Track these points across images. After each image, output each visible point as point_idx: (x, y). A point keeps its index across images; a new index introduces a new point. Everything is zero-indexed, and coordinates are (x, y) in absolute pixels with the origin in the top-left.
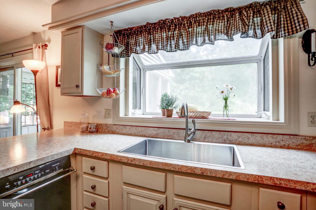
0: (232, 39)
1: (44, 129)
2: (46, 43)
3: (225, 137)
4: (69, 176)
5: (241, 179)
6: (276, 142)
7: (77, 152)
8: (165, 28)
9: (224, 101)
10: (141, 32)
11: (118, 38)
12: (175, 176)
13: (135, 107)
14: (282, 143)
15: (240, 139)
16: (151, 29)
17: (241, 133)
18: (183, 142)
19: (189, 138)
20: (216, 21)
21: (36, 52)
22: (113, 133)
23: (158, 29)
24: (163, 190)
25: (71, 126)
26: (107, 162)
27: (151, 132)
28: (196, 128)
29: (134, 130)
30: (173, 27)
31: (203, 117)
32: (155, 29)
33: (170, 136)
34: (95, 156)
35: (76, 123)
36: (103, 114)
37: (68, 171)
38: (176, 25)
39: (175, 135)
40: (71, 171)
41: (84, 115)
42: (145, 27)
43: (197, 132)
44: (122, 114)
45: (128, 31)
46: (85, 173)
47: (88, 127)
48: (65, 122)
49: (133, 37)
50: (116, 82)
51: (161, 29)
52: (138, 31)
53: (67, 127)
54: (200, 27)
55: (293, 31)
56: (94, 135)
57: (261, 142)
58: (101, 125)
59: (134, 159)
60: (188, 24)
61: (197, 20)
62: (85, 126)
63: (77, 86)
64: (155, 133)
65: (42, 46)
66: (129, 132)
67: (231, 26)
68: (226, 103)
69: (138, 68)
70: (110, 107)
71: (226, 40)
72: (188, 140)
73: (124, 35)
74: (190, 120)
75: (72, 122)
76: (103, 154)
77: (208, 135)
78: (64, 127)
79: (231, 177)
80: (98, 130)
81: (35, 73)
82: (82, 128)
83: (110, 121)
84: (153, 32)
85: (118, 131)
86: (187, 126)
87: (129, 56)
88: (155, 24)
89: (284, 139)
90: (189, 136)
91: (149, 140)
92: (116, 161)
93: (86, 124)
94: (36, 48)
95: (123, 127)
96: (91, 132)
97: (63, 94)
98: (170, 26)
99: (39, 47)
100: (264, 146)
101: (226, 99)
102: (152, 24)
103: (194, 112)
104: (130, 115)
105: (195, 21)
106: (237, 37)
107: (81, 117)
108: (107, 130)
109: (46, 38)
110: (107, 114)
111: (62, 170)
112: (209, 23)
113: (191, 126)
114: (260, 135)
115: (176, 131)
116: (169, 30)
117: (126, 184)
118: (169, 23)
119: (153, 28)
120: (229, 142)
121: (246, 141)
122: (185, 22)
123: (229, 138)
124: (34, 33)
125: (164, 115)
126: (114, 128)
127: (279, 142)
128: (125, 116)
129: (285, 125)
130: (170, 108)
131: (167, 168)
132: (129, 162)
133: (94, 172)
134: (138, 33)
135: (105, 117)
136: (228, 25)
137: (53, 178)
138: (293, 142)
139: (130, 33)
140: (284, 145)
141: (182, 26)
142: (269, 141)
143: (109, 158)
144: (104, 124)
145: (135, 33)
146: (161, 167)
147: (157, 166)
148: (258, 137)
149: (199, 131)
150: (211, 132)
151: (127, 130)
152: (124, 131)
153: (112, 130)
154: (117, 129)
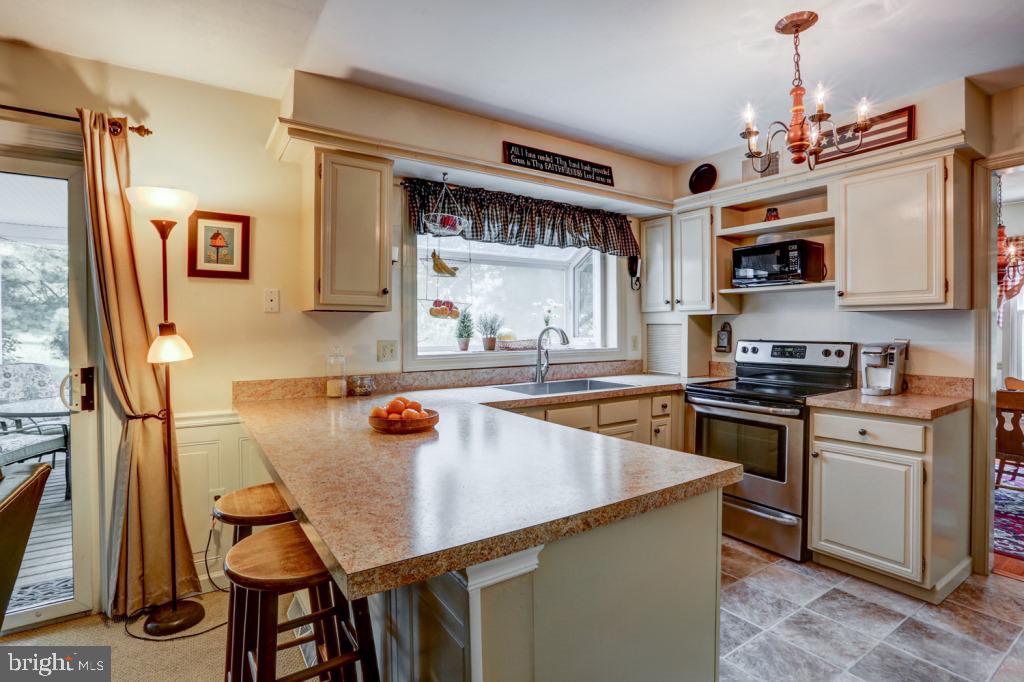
44: (423, 350)
48: (240, 385)
53: (249, 396)
63: (385, 292)
70: (393, 338)
78: (235, 398)
83: (392, 366)
85: (416, 384)
86: (539, 360)
95: (428, 375)
110: (389, 351)
126: (409, 379)
129: (617, 350)
135: (381, 359)
151: (439, 378)
152: (432, 382)
153: (403, 383)
154: (415, 380)
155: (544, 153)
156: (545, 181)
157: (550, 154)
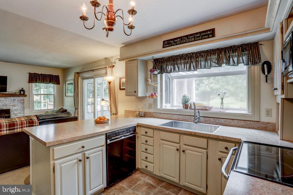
0: (221, 66)
1: (113, 114)
2: (113, 64)
3: (217, 121)
4: (135, 135)
5: (211, 137)
6: (246, 125)
7: (138, 125)
8: (183, 59)
9: (221, 100)
10: (169, 60)
11: (156, 65)
12: (184, 136)
13: (166, 102)
14: (250, 126)
15: (226, 123)
16: (174, 59)
17: (226, 119)
18: (193, 123)
19: (196, 121)
20: (212, 55)
21: (109, 70)
22: (154, 117)
23: (179, 59)
24: (178, 142)
25: (129, 113)
26: (153, 130)
27: (175, 117)
28: (200, 116)
29: (166, 116)
30: (187, 58)
31: (206, 110)
32: (177, 59)
33: (186, 120)
34: (147, 127)
35: (132, 111)
36: (148, 106)
37: (135, 133)
38: (189, 57)
39: (189, 119)
40: (136, 133)
41: (137, 106)
42: (171, 58)
43: (201, 118)
44: (159, 107)
45: (162, 59)
46: (142, 135)
47: (139, 113)
48: (125, 111)
49: (165, 63)
50: (155, 89)
51: (181, 59)
52: (167, 60)
53: (127, 113)
54: (203, 58)
55: (255, 63)
56: (143, 118)
57: (238, 125)
58: (147, 112)
59: (166, 128)
60: (196, 57)
61: (201, 55)
62: (138, 113)
63: (135, 92)
64: (177, 118)
65: (112, 66)
66: (163, 117)
67: (220, 59)
68: (222, 101)
69: (168, 78)
70: (152, 103)
71: (217, 67)
72: (195, 122)
73: (159, 61)
74: (197, 111)
75: (130, 111)
76: (151, 126)
77: (207, 120)
78: (125, 113)
79: (206, 136)
80: (145, 115)
81: (110, 83)
82: (136, 114)
83: (152, 111)
84: (176, 61)
85: (156, 116)
86: (195, 114)
87: (162, 74)
88: (177, 56)
89: (251, 123)
90: (196, 120)
91: (174, 121)
92: (157, 129)
93: (138, 112)
94: (108, 67)
95: (159, 114)
96: (142, 117)
97: (127, 95)
98: (186, 57)
99: (110, 67)
100: (239, 127)
101: (222, 99)
102: (175, 56)
103: (200, 107)
104: (164, 108)
105: (200, 55)
106: (224, 65)
107: (136, 108)
108: (150, 116)
109: (113, 61)
110: (150, 106)
111: (133, 132)
112: (208, 56)
113: (197, 114)
114: (237, 120)
115: (189, 117)
116: (185, 59)
117: (162, 139)
118: (185, 56)
119: (176, 58)
120: (219, 124)
121: (229, 124)
122: (194, 56)
123: (219, 121)
124: (106, 58)
125: (184, 108)
126: (155, 114)
127: (248, 125)
128: (161, 107)
129: (251, 115)
130: (187, 104)
131: (180, 132)
132: (163, 129)
133: (146, 134)
134: (167, 61)
135: (149, 108)
136: (218, 58)
137: (129, 135)
138: (256, 126)
139: (163, 61)
140: (251, 127)
141: (193, 57)
142: (242, 124)
143: (154, 127)
144: (148, 112)
145: (166, 60)
146: (177, 131)
147: (176, 131)
148: (236, 122)
149: (202, 117)
150: (209, 118)
151: (162, 116)
152: (160, 116)
153: (153, 116)
154: (156, 115)
155: (177, 39)
156: (178, 48)
157: (179, 38)
